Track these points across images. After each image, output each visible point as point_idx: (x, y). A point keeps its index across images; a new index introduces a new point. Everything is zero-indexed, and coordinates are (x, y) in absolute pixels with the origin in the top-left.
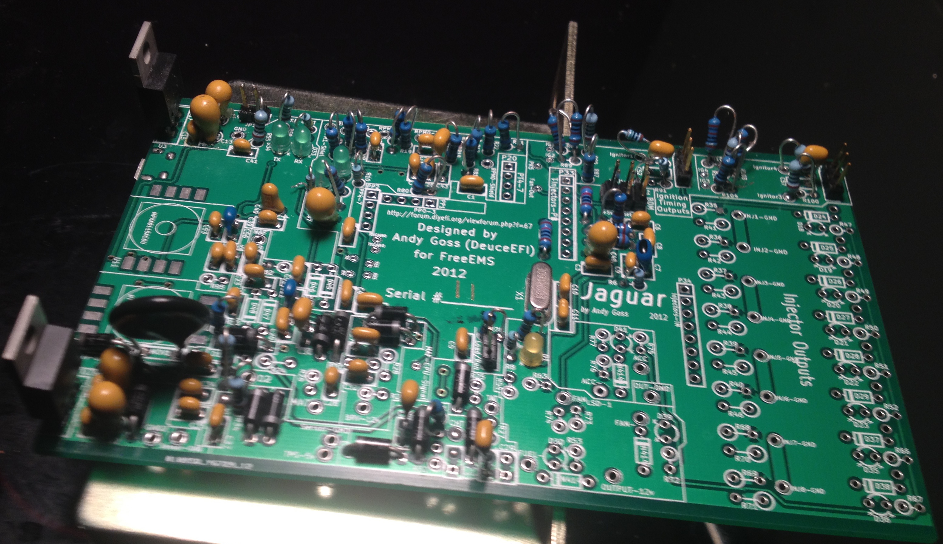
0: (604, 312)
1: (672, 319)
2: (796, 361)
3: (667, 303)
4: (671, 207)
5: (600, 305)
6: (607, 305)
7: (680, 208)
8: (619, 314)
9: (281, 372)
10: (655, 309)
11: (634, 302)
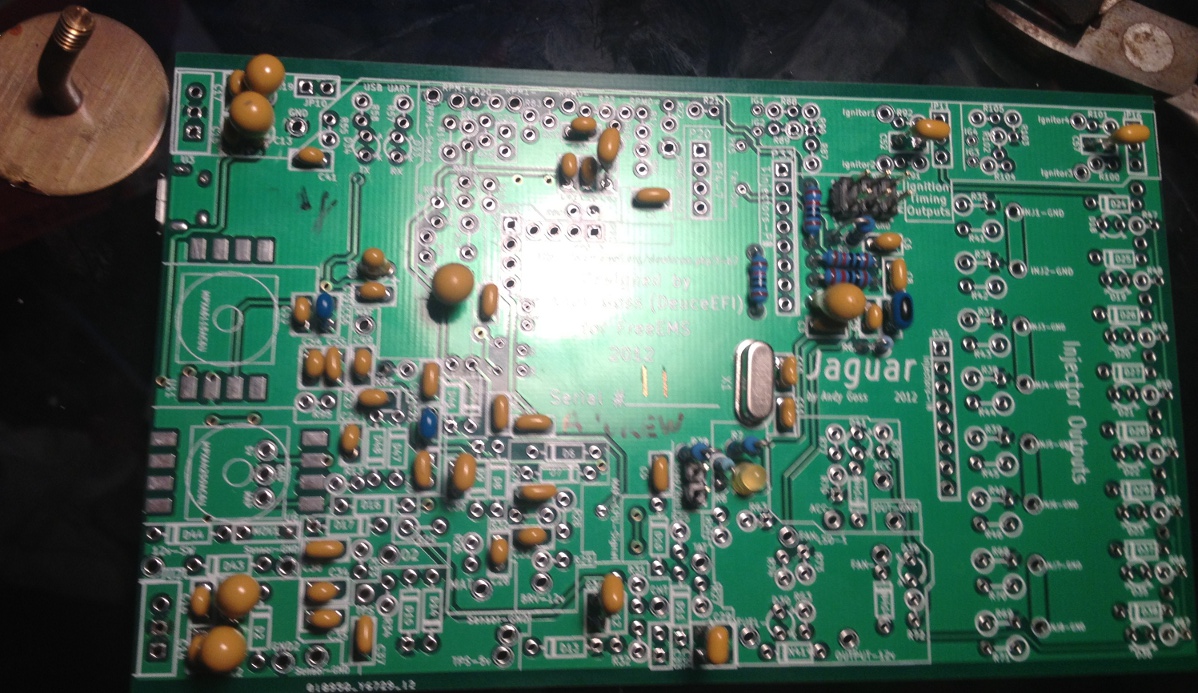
0: (837, 397)
1: (923, 398)
2: (1069, 446)
3: (917, 371)
4: (926, 206)
5: (832, 387)
6: (839, 386)
7: (937, 206)
8: (856, 398)
10: (901, 385)
11: (876, 377)
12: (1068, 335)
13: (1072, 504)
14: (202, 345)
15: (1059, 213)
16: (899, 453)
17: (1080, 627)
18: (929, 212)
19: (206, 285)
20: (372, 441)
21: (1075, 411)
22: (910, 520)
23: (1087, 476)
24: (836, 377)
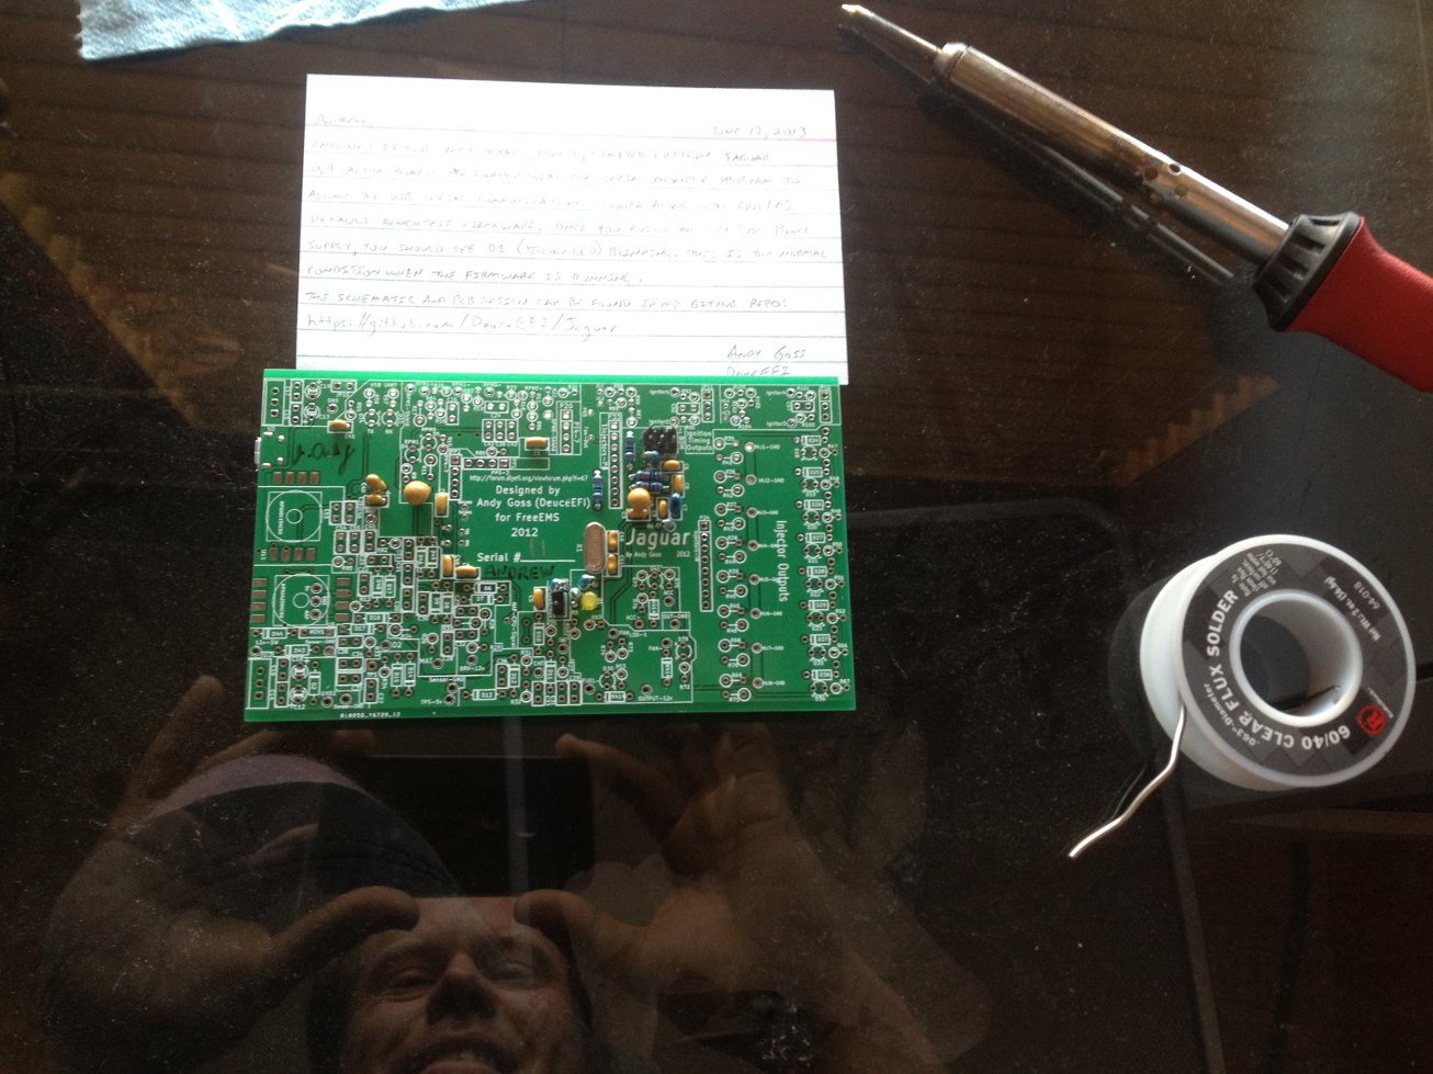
0: (643, 555)
1: (693, 555)
2: (778, 580)
3: (690, 539)
4: (699, 444)
5: (641, 549)
6: (645, 548)
7: (705, 444)
8: (654, 555)
9: (409, 638)
10: (680, 547)
11: (666, 543)
12: (779, 517)
13: (779, 613)
14: (280, 531)
15: (777, 447)
16: (678, 586)
17: (782, 683)
18: (700, 448)
19: (282, 498)
20: (376, 584)
21: (782, 560)
22: (684, 623)
23: (788, 597)
24: (643, 543)
